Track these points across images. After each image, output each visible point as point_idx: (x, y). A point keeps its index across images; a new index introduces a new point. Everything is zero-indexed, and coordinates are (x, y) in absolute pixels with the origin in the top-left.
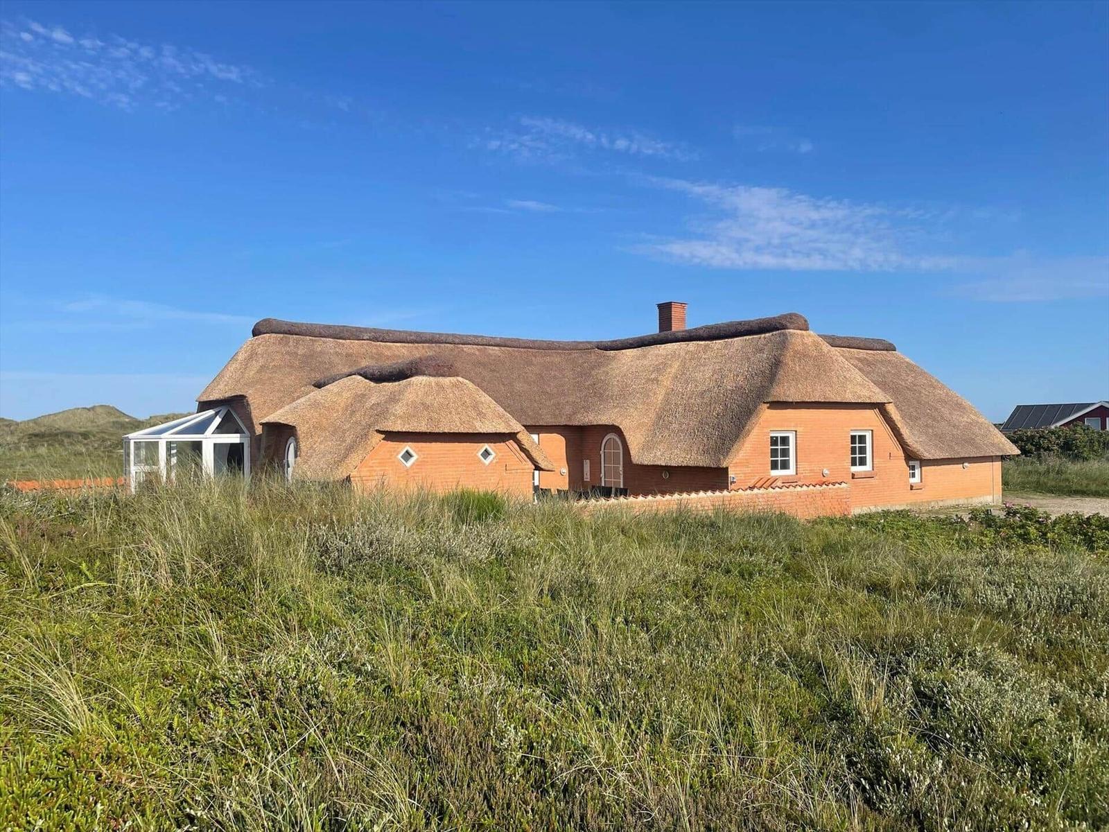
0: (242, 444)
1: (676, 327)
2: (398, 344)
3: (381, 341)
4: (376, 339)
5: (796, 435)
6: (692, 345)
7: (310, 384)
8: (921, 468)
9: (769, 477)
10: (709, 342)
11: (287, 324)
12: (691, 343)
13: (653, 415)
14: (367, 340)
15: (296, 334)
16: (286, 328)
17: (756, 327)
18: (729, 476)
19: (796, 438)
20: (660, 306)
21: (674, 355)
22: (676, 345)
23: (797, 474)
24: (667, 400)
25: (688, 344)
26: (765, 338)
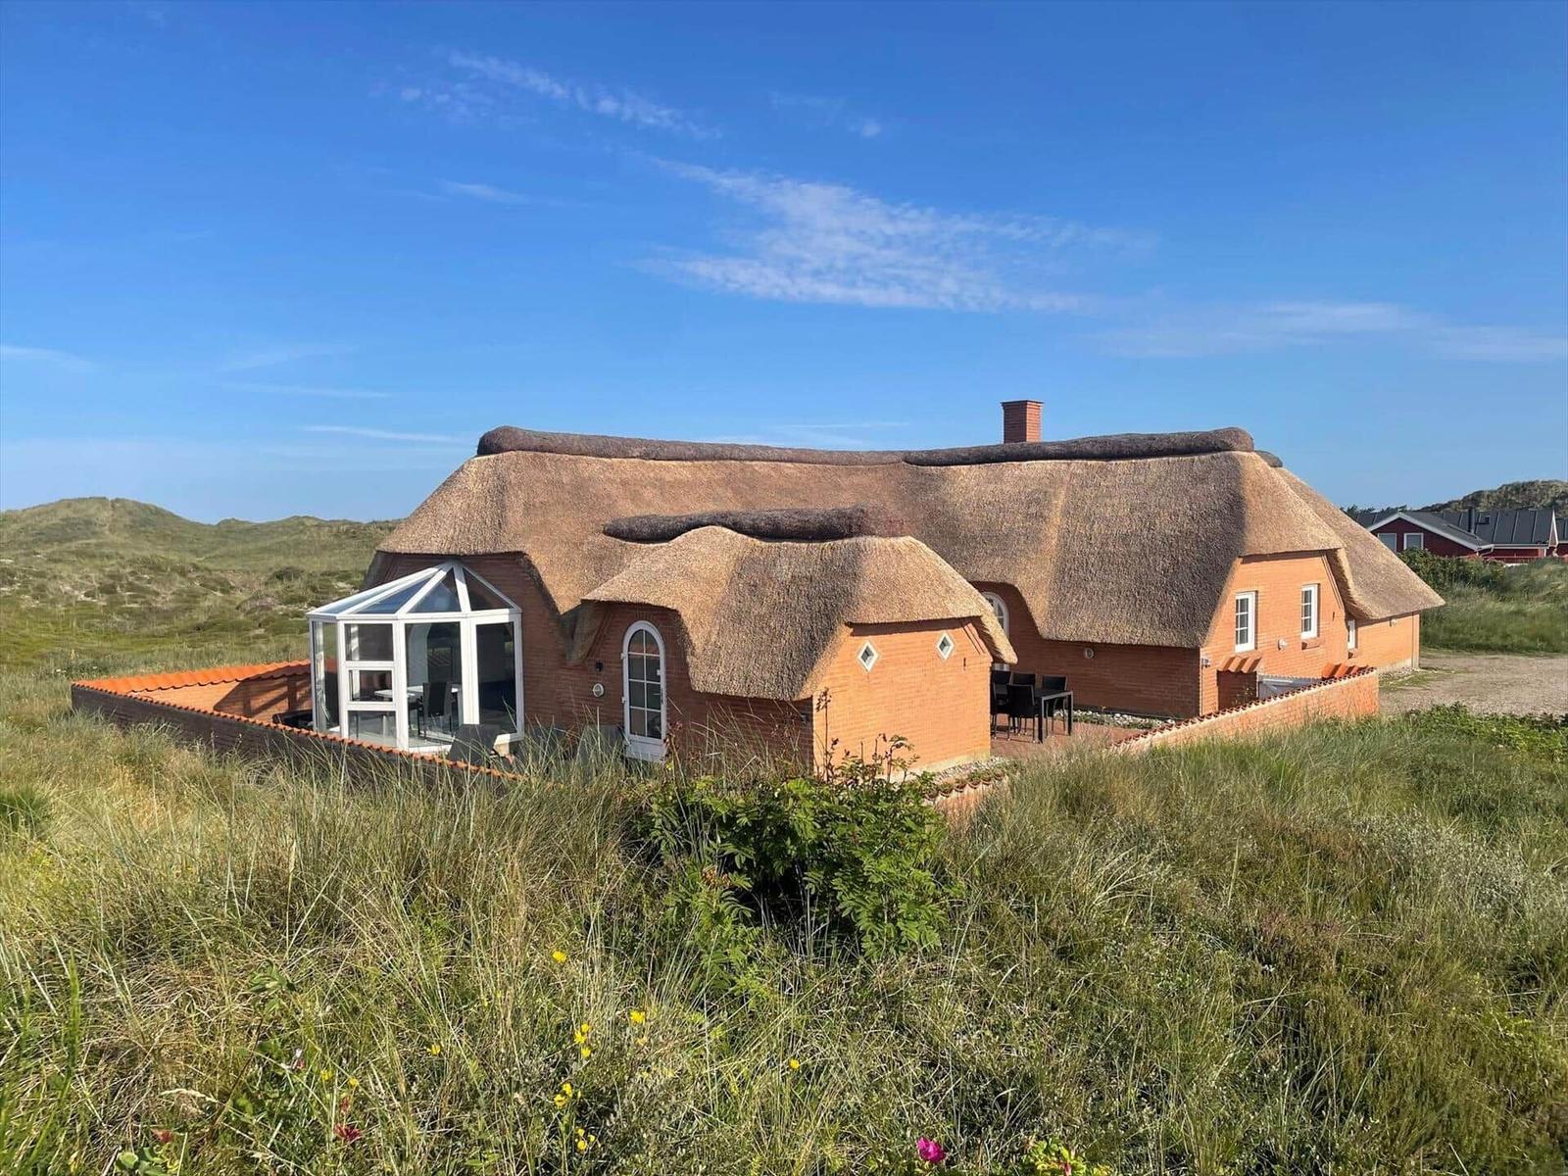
0: (511, 624)
1: (1032, 437)
2: (674, 463)
3: (654, 459)
4: (645, 456)
5: (1257, 596)
6: (1077, 465)
7: (599, 531)
8: (1356, 628)
9: (1233, 656)
10: (1104, 463)
11: (536, 435)
12: (1075, 463)
13: (1050, 566)
14: (637, 457)
15: (549, 452)
16: (536, 442)
17: (1182, 445)
18: (1201, 657)
19: (1257, 600)
20: (1006, 406)
21: (1053, 480)
22: (1049, 464)
23: (1256, 648)
24: (1065, 546)
25: (1069, 465)
26: (1202, 462)
